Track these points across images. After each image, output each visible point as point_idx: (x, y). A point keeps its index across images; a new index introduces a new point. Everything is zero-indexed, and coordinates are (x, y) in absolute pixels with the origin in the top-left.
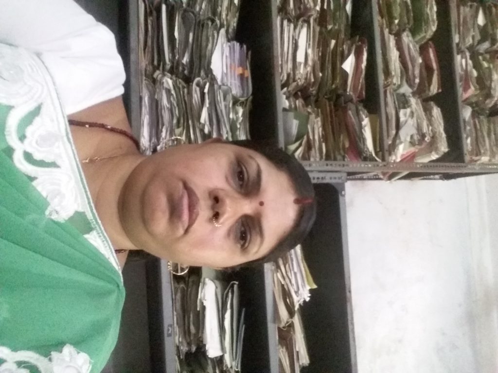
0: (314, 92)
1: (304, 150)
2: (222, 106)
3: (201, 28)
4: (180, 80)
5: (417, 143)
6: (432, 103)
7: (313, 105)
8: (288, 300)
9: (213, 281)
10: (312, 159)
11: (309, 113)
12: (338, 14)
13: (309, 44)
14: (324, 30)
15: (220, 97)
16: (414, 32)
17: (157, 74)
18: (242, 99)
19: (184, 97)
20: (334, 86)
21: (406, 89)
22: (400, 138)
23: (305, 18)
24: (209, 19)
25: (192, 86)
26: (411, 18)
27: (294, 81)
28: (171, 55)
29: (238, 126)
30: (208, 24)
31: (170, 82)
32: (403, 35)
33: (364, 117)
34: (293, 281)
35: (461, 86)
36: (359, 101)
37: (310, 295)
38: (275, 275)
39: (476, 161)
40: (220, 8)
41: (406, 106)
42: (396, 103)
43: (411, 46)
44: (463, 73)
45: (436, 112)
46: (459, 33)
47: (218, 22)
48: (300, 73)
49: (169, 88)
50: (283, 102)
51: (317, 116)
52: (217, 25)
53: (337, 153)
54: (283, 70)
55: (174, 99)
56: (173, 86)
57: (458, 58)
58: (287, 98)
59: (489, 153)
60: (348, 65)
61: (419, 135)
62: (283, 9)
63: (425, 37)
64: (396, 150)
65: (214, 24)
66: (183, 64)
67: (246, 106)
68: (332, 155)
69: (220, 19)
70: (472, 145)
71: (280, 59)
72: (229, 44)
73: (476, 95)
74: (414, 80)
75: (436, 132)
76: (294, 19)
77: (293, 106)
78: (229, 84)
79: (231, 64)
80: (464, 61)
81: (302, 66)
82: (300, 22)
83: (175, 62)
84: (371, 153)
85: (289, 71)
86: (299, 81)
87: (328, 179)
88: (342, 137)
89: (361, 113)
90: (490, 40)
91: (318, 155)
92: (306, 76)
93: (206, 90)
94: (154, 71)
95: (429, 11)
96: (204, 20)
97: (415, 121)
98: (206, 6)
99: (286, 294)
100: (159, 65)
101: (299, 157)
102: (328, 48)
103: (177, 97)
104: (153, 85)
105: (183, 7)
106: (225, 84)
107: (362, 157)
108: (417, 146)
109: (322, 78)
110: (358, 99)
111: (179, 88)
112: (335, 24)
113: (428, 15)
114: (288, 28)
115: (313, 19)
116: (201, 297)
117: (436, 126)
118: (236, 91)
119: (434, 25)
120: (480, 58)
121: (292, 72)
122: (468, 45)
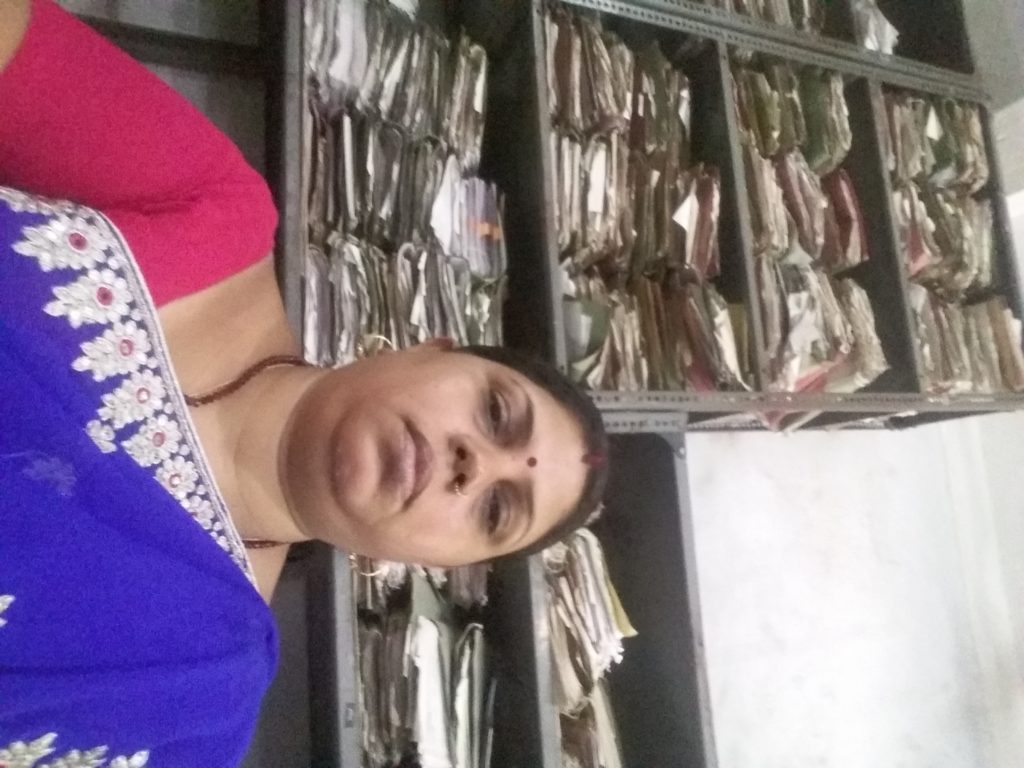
0: (624, 265)
1: (606, 371)
2: (452, 293)
3: (413, 155)
4: (375, 248)
5: (825, 356)
6: (850, 282)
7: (623, 289)
8: (579, 659)
9: (434, 623)
10: (622, 388)
11: (615, 304)
12: (664, 125)
13: (611, 181)
14: (638, 153)
15: (447, 276)
16: (809, 153)
17: (334, 238)
18: (489, 281)
19: (381, 276)
20: (660, 254)
21: (799, 257)
22: (790, 348)
23: (604, 135)
24: (429, 139)
25: (396, 258)
26: (804, 128)
27: (585, 244)
28: (358, 204)
29: (482, 329)
30: (425, 148)
31: (356, 252)
32: (788, 159)
33: (717, 308)
34: (590, 623)
35: (903, 250)
36: (711, 281)
37: (622, 650)
38: (553, 610)
39: (946, 390)
40: (447, 120)
41: (801, 287)
42: (782, 282)
43: (805, 177)
44: (906, 225)
45: (859, 297)
46: (896, 154)
47: (444, 145)
48: (594, 230)
49: (353, 261)
50: (564, 283)
51: (630, 308)
52: (441, 149)
53: (668, 375)
54: (561, 225)
55: (363, 282)
56: (362, 257)
57: (896, 199)
58: (572, 276)
59: (969, 373)
60: (686, 214)
61: (828, 341)
62: (561, 119)
63: (829, 162)
64: (784, 371)
65: (438, 149)
66: (381, 219)
67: (495, 292)
68: (661, 381)
69: (447, 141)
70: (934, 360)
71: (556, 206)
72: (466, 182)
73: (935, 266)
74: (814, 239)
75: (860, 336)
76: (581, 136)
77: (583, 290)
78: (465, 255)
79: (468, 218)
80: (907, 204)
81: (599, 219)
82: (593, 142)
83: (366, 217)
84: (734, 375)
85: (574, 227)
86: (593, 245)
87: (652, 425)
88: (678, 347)
89: (713, 301)
90: (953, 164)
91: (632, 380)
92: (605, 236)
93: (421, 266)
94: (327, 233)
95: (835, 116)
96: (419, 141)
97: (820, 314)
98: (422, 117)
99: (575, 647)
100: (336, 220)
101: (594, 384)
102: (647, 187)
103: (368, 279)
104: (325, 257)
105: (381, 119)
106: (458, 254)
107: (717, 384)
108: (825, 363)
109: (639, 238)
110: (707, 277)
111: (372, 263)
112: (659, 143)
113: (833, 121)
114: (571, 153)
115: (618, 135)
116: (410, 651)
117: (859, 323)
118: (478, 264)
119: (845, 140)
120: (940, 197)
121: (580, 232)
122: (914, 174)
